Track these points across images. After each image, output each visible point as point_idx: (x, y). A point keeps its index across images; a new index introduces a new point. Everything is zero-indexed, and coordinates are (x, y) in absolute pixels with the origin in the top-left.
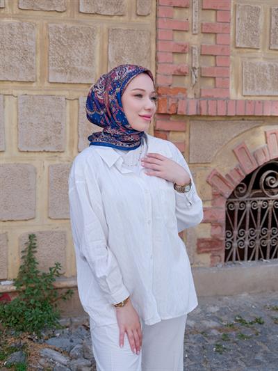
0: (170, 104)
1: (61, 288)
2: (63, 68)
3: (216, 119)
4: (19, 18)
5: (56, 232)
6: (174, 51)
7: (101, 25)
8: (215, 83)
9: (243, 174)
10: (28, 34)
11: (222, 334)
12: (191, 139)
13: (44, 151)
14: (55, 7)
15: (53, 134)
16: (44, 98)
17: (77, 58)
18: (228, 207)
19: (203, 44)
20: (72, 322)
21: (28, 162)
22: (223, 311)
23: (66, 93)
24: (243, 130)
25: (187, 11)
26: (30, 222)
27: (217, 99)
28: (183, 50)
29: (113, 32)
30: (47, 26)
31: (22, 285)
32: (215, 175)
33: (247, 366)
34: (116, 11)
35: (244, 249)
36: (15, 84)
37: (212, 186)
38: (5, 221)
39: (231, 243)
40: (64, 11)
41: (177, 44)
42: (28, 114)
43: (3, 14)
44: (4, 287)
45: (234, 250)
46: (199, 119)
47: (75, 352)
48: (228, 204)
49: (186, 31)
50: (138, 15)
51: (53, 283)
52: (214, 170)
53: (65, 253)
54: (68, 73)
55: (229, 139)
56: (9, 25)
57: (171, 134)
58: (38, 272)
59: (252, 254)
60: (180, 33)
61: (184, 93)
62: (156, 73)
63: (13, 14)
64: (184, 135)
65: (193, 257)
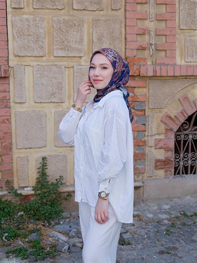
0: (135, 69)
1: (64, 193)
2: (63, 47)
3: (167, 78)
4: (34, 15)
5: (60, 155)
6: (138, 33)
7: (88, 17)
8: (166, 54)
9: (186, 115)
10: (39, 25)
11: (171, 223)
12: (150, 92)
13: (51, 102)
14: (57, 6)
15: (57, 91)
16: (51, 67)
17: (72, 40)
18: (176, 138)
19: (157, 28)
20: (71, 215)
21: (40, 109)
22: (173, 208)
23: (65, 63)
24: (186, 85)
25: (146, 6)
26: (43, 149)
27: (167, 65)
28: (143, 33)
29: (96, 21)
30: (52, 19)
31: (38, 191)
32: (167, 116)
33: (186, 243)
34: (98, 7)
35: (188, 166)
36: (31, 58)
37: (165, 124)
38: (26, 149)
39: (179, 162)
40: (63, 9)
41: (140, 28)
42: (40, 78)
43: (23, 12)
44: (26, 192)
45: (181, 167)
46: (156, 78)
47: (72, 234)
48: (176, 136)
49: (146, 19)
50: (113, 10)
51: (58, 189)
52: (166, 113)
53: (66, 169)
54: (66, 50)
55: (176, 92)
56: (27, 19)
57: (136, 89)
58: (48, 182)
59: (194, 170)
60: (141, 21)
61: (145, 61)
62: (125, 48)
63: (29, 12)
64: (145, 89)
65: (153, 172)
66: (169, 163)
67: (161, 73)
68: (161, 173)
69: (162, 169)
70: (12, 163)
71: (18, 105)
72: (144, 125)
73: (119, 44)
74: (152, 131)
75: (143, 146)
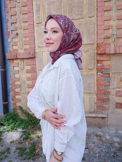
0: (102, 50)
6: (105, 29)
12: (113, 63)
19: (118, 24)
25: (110, 12)
28: (108, 28)
29: (79, 25)
34: (81, 17)
41: (106, 26)
46: (116, 55)
49: (110, 20)
50: (89, 17)
57: (104, 62)
60: (107, 21)
61: (109, 45)
62: (97, 38)
64: (109, 62)
65: (114, 109)
67: (119, 51)
69: (120, 108)
71: (40, 71)
72: (109, 82)
73: (93, 36)
74: (114, 86)
75: (108, 94)
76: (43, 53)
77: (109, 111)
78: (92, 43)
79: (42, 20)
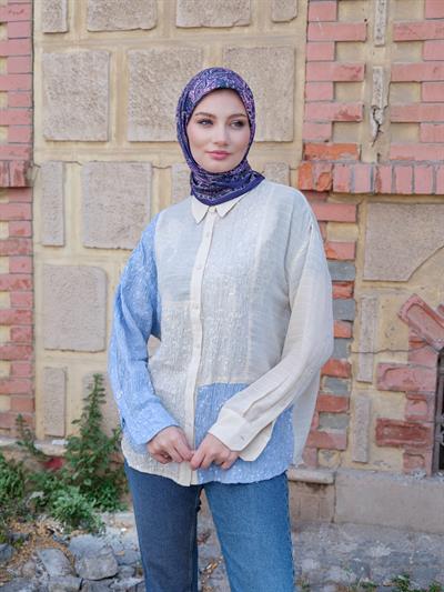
0: (318, 175)
2: (148, 119)
4: (88, 46)
6: (337, 79)
7: (212, 45)
8: (419, 134)
10: (98, 69)
12: (369, 235)
13: (119, 248)
14: (138, 23)
15: (132, 222)
16: (120, 166)
19: (397, 63)
21: (97, 264)
22: (393, 559)
25: (365, 6)
26: (98, 356)
28: (353, 77)
29: (229, 54)
30: (128, 57)
32: (413, 305)
34: (236, 18)
36: (80, 145)
37: (410, 324)
38: (63, 351)
40: (153, 28)
41: (344, 67)
42: (96, 190)
43: (67, 42)
49: (364, 42)
50: (274, 22)
52: (415, 295)
54: (157, 127)
56: (72, 57)
57: (329, 227)
60: (350, 46)
61: (352, 153)
62: (304, 120)
63: (80, 40)
64: (355, 228)
65: (367, 450)
66: (419, 435)
67: (393, 186)
68: (394, 457)
69: (397, 446)
70: (33, 378)
71: (49, 251)
72: (351, 322)
73: (287, 109)
74: (369, 340)
75: (344, 378)
76: (65, 169)
77: (346, 455)
78: (279, 140)
79: (72, 22)
